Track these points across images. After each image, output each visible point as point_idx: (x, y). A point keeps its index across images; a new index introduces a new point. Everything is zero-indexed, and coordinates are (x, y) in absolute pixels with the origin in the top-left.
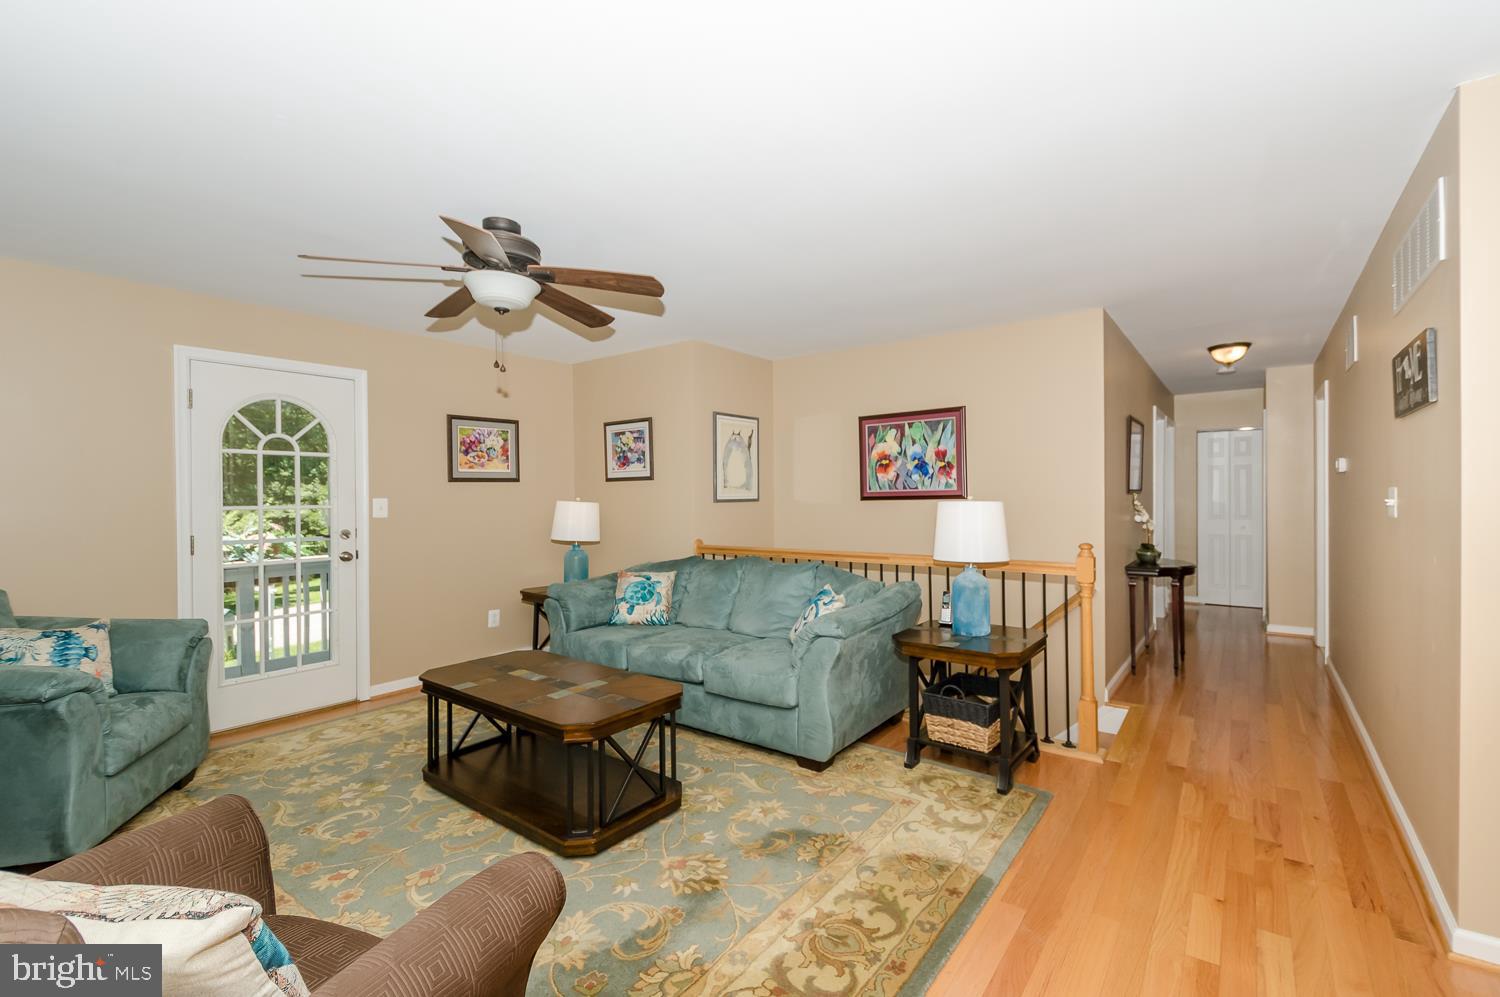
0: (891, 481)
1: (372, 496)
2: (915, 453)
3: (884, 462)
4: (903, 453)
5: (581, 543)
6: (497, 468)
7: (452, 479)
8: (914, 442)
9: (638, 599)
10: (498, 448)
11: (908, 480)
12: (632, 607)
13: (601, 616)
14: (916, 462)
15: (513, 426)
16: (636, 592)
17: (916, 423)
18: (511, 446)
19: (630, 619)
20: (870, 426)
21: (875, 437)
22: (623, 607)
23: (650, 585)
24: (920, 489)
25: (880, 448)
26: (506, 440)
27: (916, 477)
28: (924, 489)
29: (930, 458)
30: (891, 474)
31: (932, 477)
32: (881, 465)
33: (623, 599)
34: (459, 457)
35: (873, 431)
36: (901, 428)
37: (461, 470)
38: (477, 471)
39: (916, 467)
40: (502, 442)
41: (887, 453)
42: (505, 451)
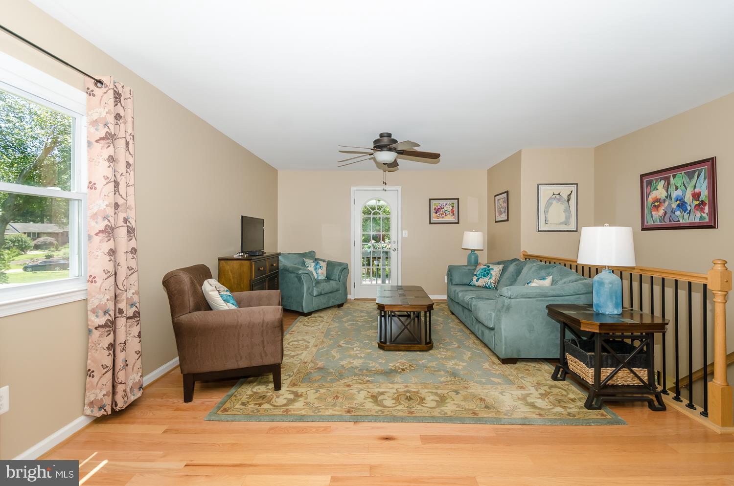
0: (661, 217)
1: (402, 230)
2: (678, 196)
3: (656, 204)
4: (669, 197)
5: (475, 250)
6: (450, 218)
7: (430, 223)
8: (677, 188)
9: (482, 275)
10: (450, 210)
11: (673, 215)
12: (478, 279)
13: (466, 281)
14: (678, 202)
15: (457, 200)
16: (481, 273)
17: (679, 174)
18: (456, 209)
19: (477, 284)
20: (647, 179)
21: (651, 187)
22: (475, 278)
23: (488, 270)
24: (681, 221)
25: (654, 194)
26: (453, 207)
27: (678, 213)
28: (684, 222)
29: (688, 198)
30: (661, 212)
31: (689, 213)
32: (655, 206)
33: (476, 275)
34: (433, 214)
35: (650, 183)
36: (667, 180)
37: (434, 220)
38: (441, 220)
39: (678, 206)
40: (451, 208)
41: (659, 197)
42: (453, 211)
